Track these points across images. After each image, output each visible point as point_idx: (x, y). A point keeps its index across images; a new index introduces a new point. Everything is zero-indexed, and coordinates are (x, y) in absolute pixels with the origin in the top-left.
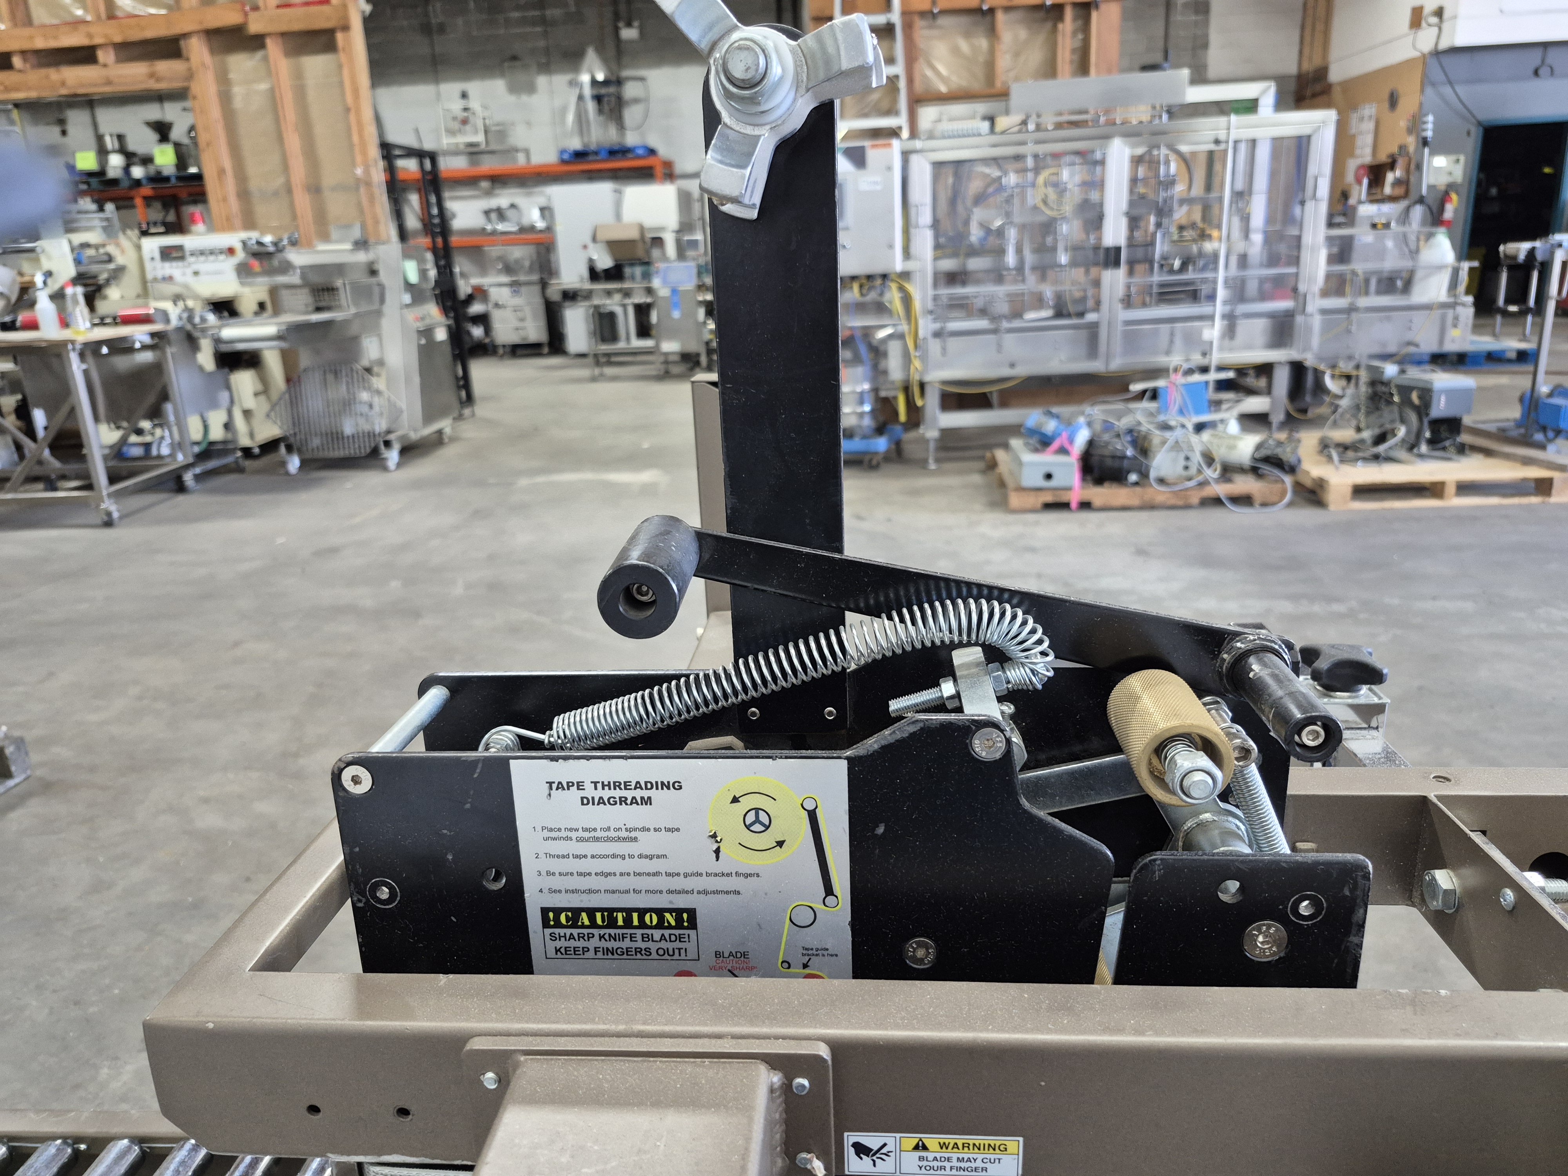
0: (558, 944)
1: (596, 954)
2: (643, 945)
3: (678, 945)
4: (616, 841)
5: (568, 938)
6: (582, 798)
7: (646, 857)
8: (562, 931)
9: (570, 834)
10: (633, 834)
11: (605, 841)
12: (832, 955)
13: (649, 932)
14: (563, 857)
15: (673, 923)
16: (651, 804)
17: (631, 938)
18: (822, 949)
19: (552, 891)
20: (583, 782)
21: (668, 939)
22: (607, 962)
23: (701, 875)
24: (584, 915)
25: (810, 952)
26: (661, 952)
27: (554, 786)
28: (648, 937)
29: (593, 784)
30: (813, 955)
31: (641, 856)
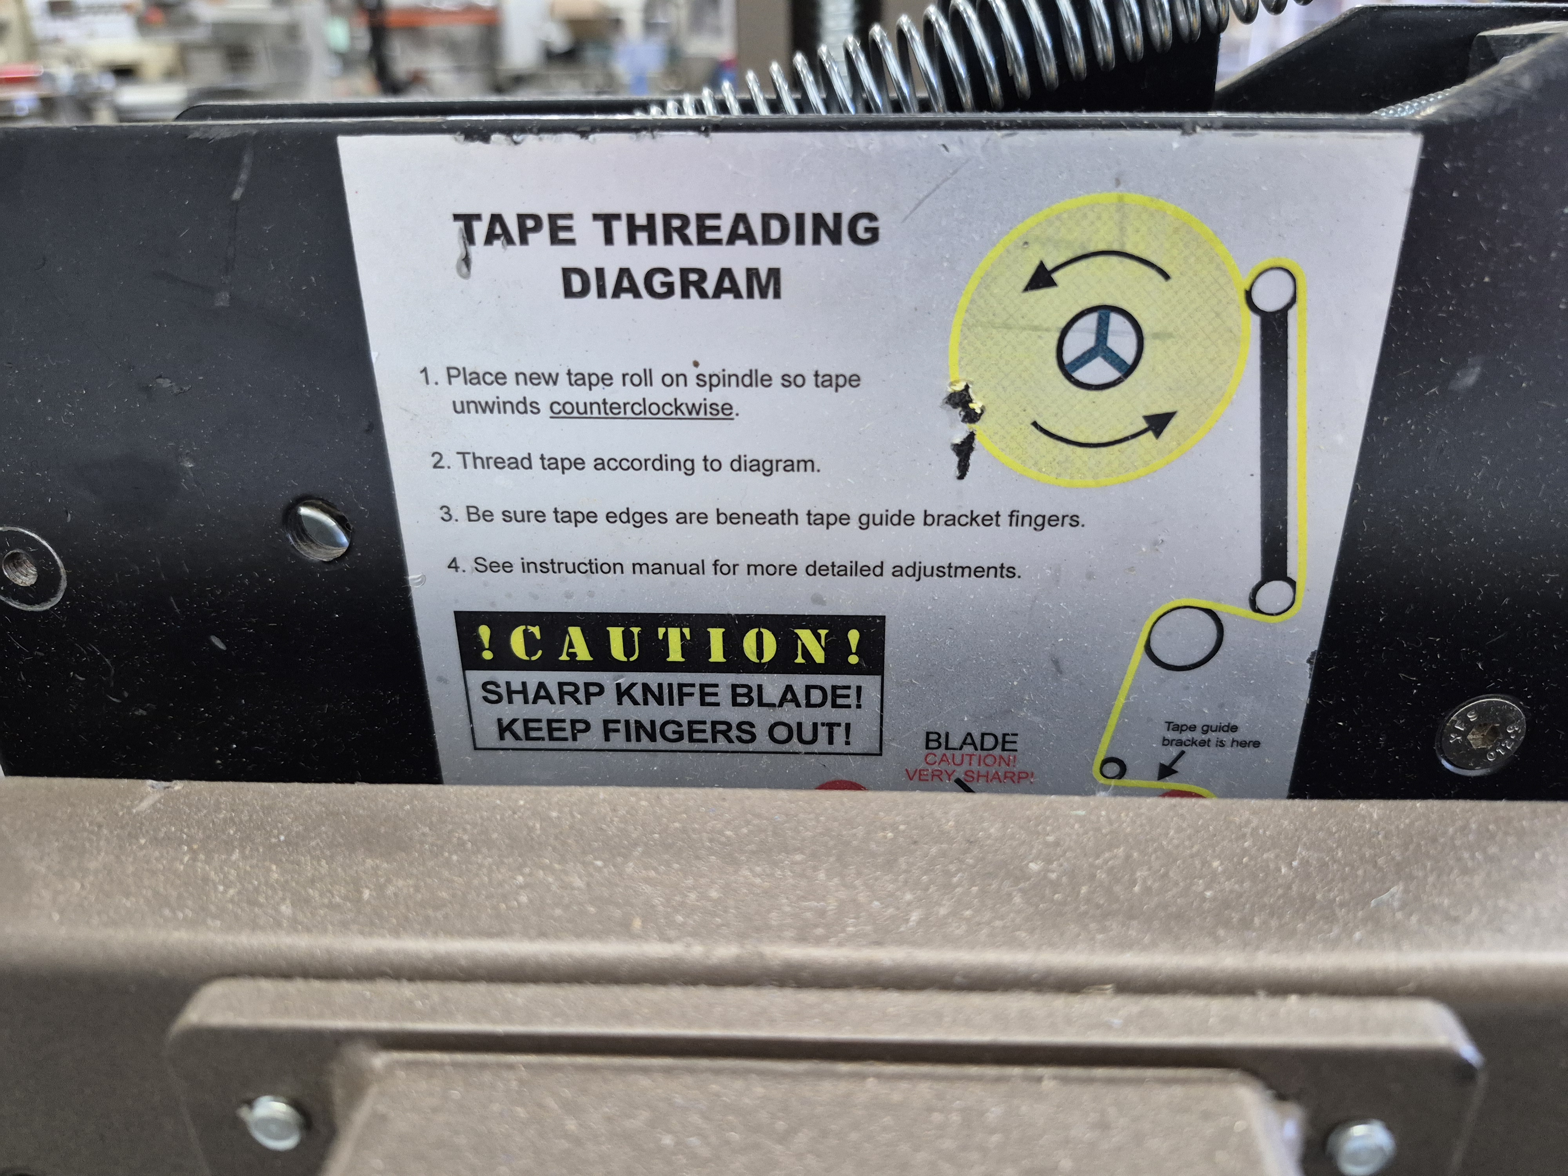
0: (507, 711)
1: (607, 739)
2: (735, 715)
3: (828, 713)
4: (668, 416)
5: (531, 696)
6: (567, 273)
7: (756, 466)
8: (516, 678)
9: (531, 393)
10: (719, 395)
11: (637, 416)
12: (1243, 744)
13: (753, 679)
14: (515, 463)
15: (819, 656)
16: (777, 295)
17: (703, 695)
18: (1220, 728)
19: (483, 565)
20: (569, 216)
21: (803, 701)
22: (638, 758)
23: (907, 520)
24: (575, 633)
25: (1187, 736)
26: (781, 733)
27: (480, 229)
28: (748, 695)
29: (600, 225)
30: (1193, 742)
31: (739, 464)
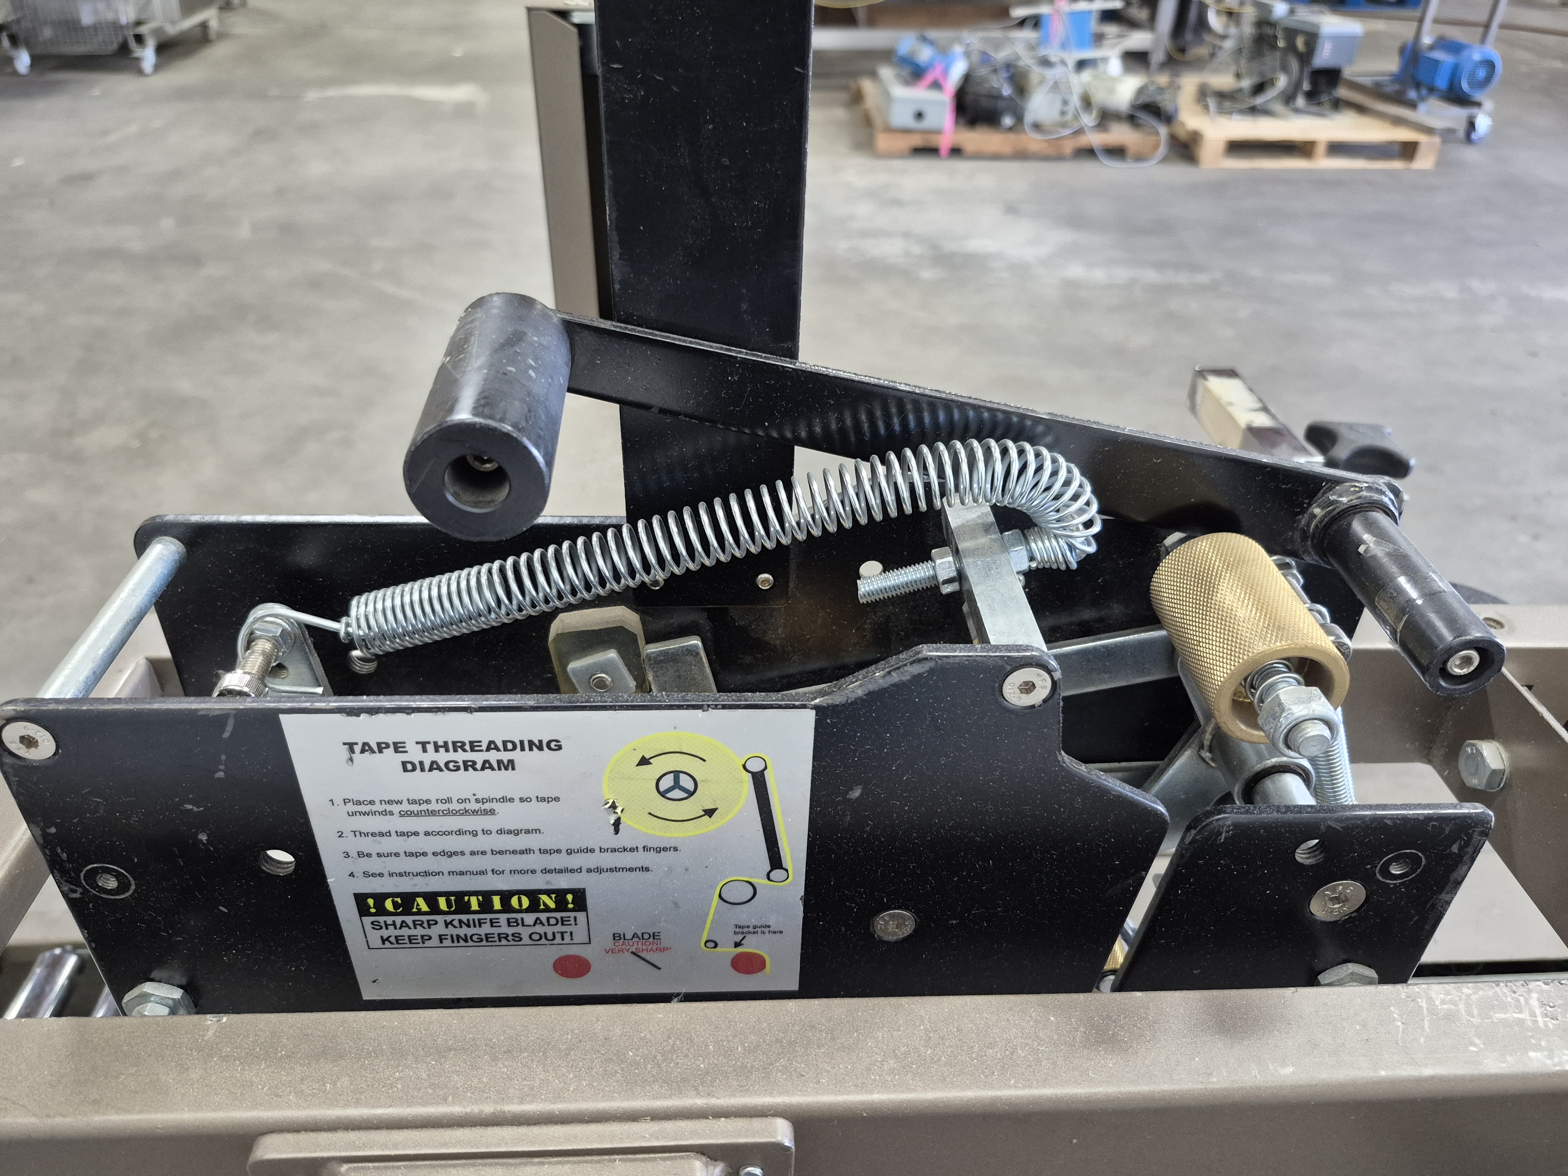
0: (385, 933)
1: (441, 942)
2: (510, 931)
3: (559, 928)
4: (462, 815)
5: (398, 926)
6: (404, 764)
7: (510, 832)
8: (389, 919)
9: (389, 808)
10: (488, 806)
11: (445, 815)
12: (775, 932)
13: (518, 916)
14: (382, 834)
15: (552, 905)
16: (513, 769)
17: (492, 923)
18: (762, 927)
19: (366, 874)
20: (404, 743)
21: (546, 923)
22: (458, 950)
23: (592, 851)
24: (420, 901)
25: (745, 930)
26: (534, 937)
27: (357, 749)
28: (516, 922)
29: (420, 746)
30: (750, 932)
31: (500, 832)
